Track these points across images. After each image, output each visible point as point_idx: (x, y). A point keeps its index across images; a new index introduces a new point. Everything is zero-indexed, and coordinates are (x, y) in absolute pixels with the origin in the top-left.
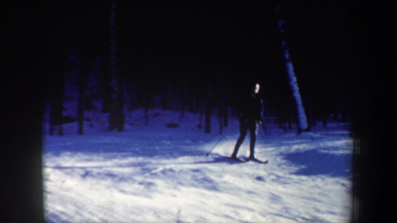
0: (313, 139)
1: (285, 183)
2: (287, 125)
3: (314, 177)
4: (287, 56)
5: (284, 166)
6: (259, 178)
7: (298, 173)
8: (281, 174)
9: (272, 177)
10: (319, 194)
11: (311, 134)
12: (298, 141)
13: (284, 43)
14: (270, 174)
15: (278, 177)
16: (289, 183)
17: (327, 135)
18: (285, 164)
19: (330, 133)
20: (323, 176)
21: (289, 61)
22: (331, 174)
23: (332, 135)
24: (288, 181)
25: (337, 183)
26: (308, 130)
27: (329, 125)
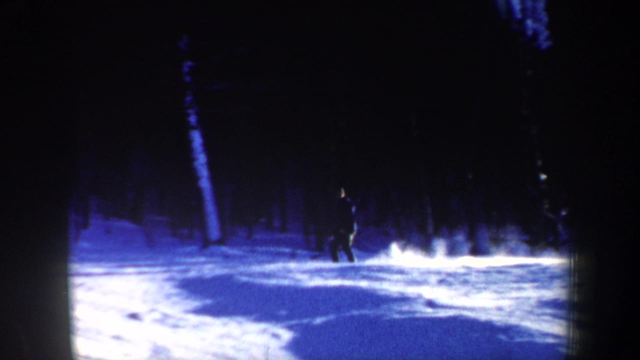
0: (226, 257)
1: (176, 326)
2: (185, 231)
3: (225, 320)
4: (193, 119)
5: (175, 299)
6: (134, 316)
7: (199, 311)
8: (169, 311)
9: (157, 315)
10: (234, 347)
11: (224, 249)
12: (202, 259)
13: (188, 98)
14: (153, 310)
15: (166, 316)
16: (183, 327)
17: (253, 252)
18: (177, 295)
19: (259, 249)
20: (240, 319)
21: (194, 128)
22: (254, 316)
23: (262, 253)
24: (181, 323)
25: (264, 331)
26: (220, 242)
27: (257, 236)
